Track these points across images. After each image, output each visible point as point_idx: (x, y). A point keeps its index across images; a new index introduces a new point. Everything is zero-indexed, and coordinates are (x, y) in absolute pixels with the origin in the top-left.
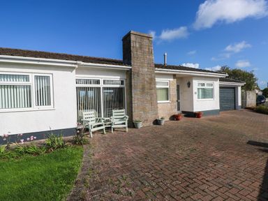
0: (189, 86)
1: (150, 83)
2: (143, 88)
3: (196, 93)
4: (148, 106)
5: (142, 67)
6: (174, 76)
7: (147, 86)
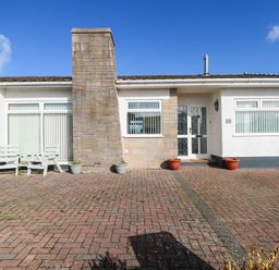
0: (217, 109)
1: (107, 105)
2: (92, 114)
3: (229, 121)
4: (102, 142)
5: (91, 81)
6: (173, 91)
7: (99, 110)
